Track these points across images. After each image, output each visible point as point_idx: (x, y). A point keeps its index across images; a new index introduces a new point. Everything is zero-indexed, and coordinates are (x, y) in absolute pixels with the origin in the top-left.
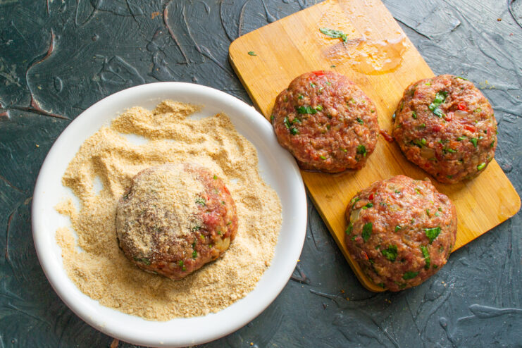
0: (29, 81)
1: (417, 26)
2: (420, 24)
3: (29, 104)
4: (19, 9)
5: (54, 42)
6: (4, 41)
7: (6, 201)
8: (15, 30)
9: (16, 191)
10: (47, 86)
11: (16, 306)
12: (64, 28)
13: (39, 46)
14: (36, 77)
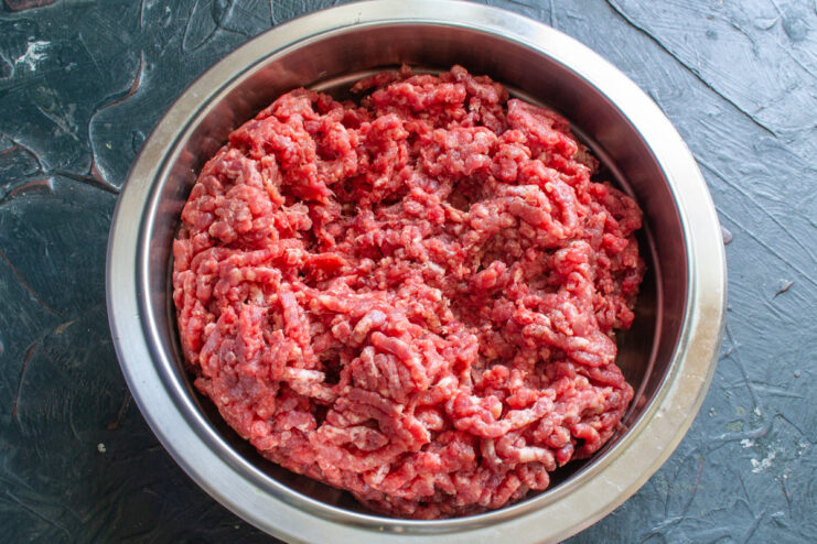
0: (93, 133)
1: (758, 112)
2: (763, 108)
3: (87, 171)
4: (94, 13)
5: (143, 74)
6: (62, 64)
7: (26, 323)
8: (83, 49)
9: (46, 310)
10: (121, 144)
11: (18, 496)
12: (162, 54)
13: (117, 77)
14: (105, 129)
